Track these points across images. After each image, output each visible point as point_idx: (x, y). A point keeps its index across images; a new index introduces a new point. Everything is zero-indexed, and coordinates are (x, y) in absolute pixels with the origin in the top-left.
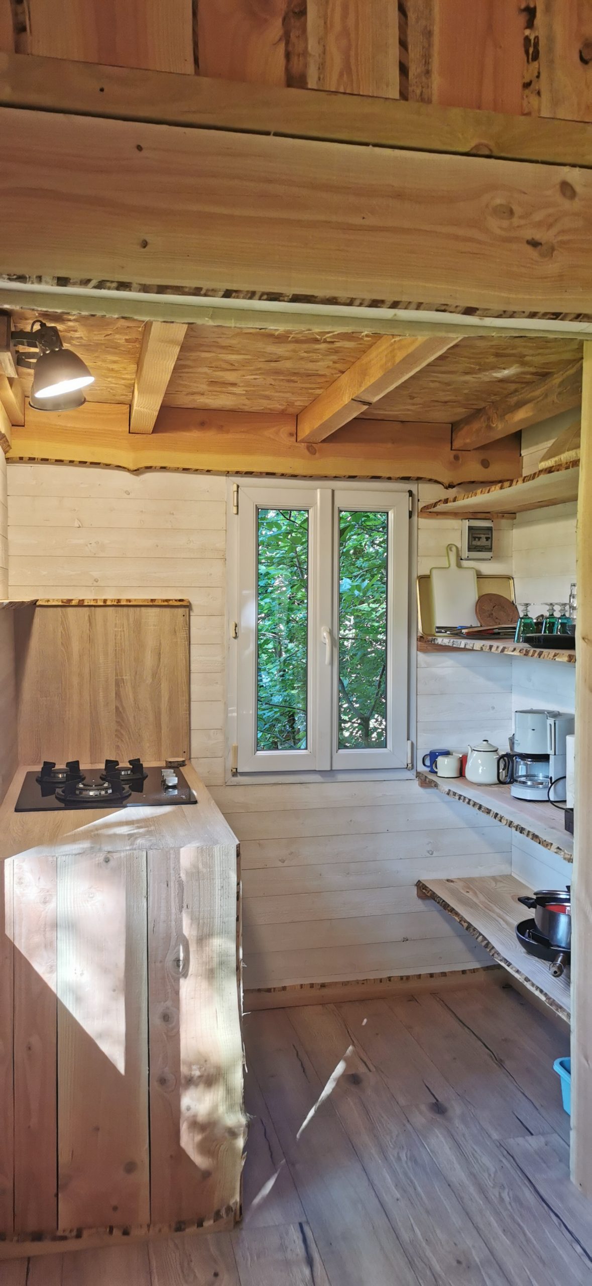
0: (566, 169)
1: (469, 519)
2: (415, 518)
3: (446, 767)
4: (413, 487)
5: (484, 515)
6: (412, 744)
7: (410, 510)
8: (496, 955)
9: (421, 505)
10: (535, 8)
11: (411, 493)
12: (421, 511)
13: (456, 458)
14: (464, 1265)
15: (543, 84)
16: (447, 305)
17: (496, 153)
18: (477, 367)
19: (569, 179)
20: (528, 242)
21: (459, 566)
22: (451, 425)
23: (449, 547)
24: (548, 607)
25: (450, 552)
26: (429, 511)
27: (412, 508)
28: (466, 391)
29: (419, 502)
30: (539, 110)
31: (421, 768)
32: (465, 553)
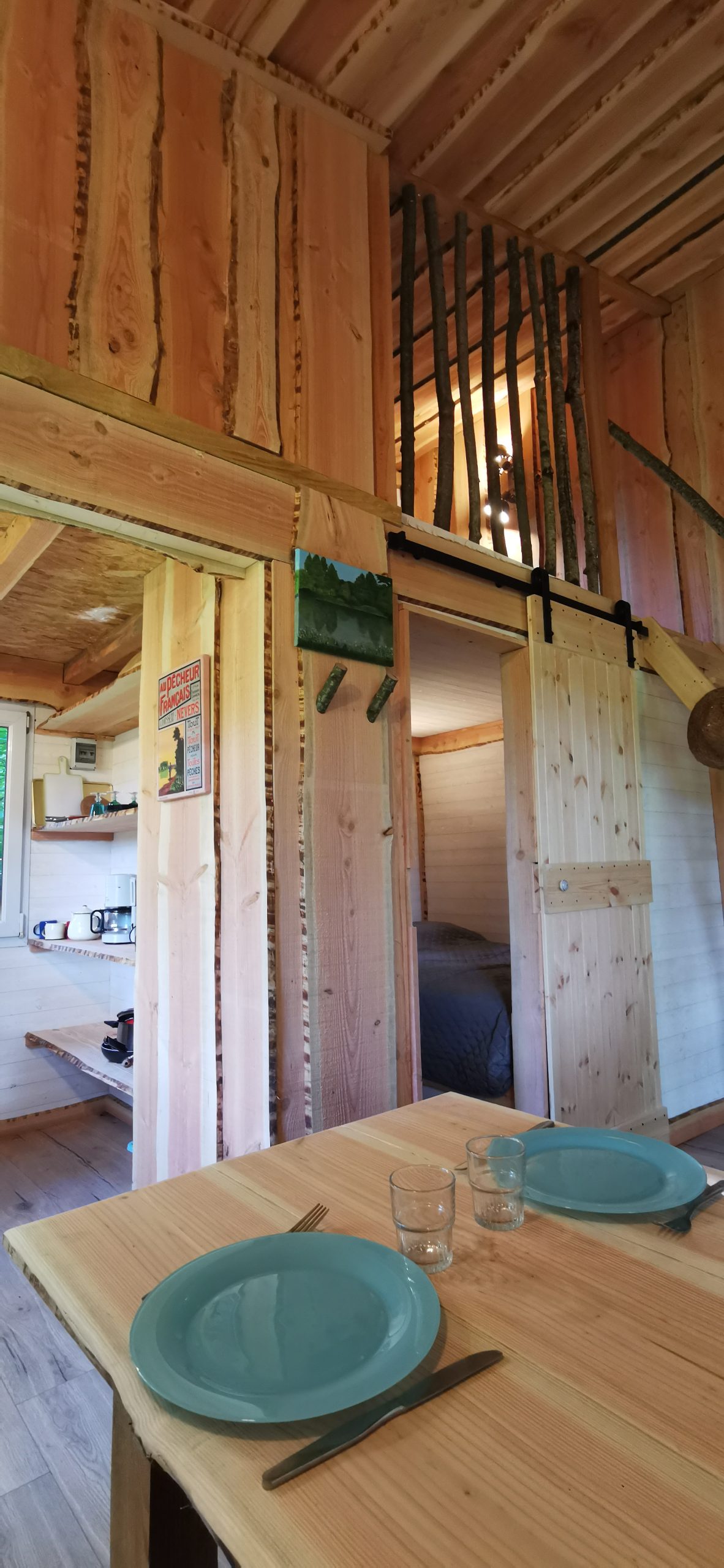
0: (99, 414)
1: (77, 737)
2: (32, 733)
3: (52, 932)
4: (31, 709)
5: (90, 736)
6: (25, 917)
7: (28, 726)
8: (83, 1067)
9: (37, 724)
10: (76, 306)
11: (28, 714)
12: (37, 728)
13: (67, 689)
14: (25, 1309)
15: (82, 354)
16: (4, 477)
17: (45, 385)
18: (73, 603)
19: (101, 421)
20: (71, 453)
21: (68, 773)
22: (63, 665)
23: (61, 758)
24: (132, 796)
25: (60, 762)
26: (43, 729)
27: (30, 725)
28: (68, 628)
29: (36, 722)
30: (79, 370)
31: (32, 936)
32: (73, 764)
